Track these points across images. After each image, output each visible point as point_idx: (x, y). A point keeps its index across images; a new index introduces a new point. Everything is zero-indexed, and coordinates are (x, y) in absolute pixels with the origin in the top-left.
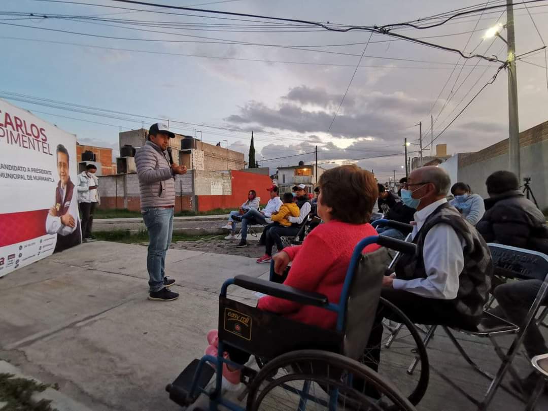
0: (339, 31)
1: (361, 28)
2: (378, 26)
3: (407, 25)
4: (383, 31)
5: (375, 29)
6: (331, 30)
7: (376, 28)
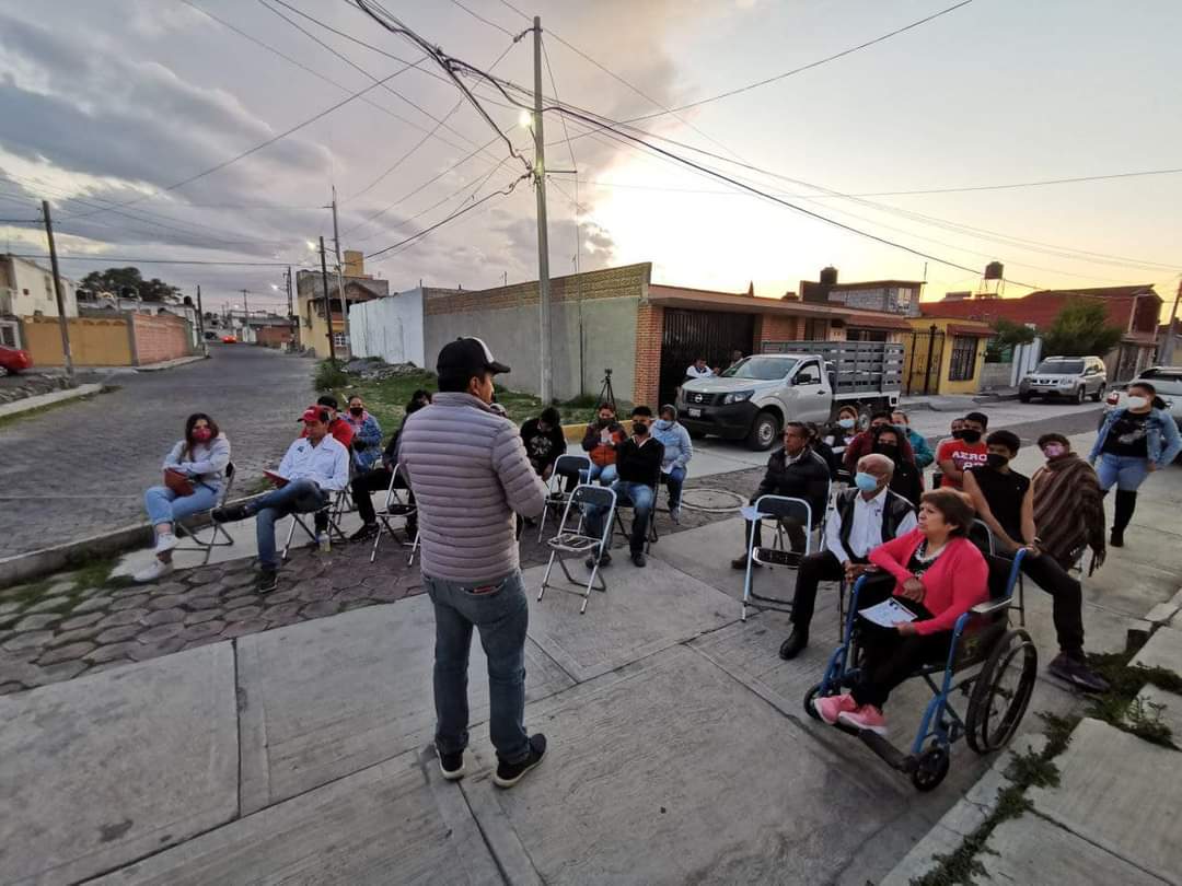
0: (381, 22)
1: (417, 40)
2: (444, 52)
3: (492, 80)
4: (449, 65)
5: (437, 53)
6: (367, 11)
7: (439, 52)
